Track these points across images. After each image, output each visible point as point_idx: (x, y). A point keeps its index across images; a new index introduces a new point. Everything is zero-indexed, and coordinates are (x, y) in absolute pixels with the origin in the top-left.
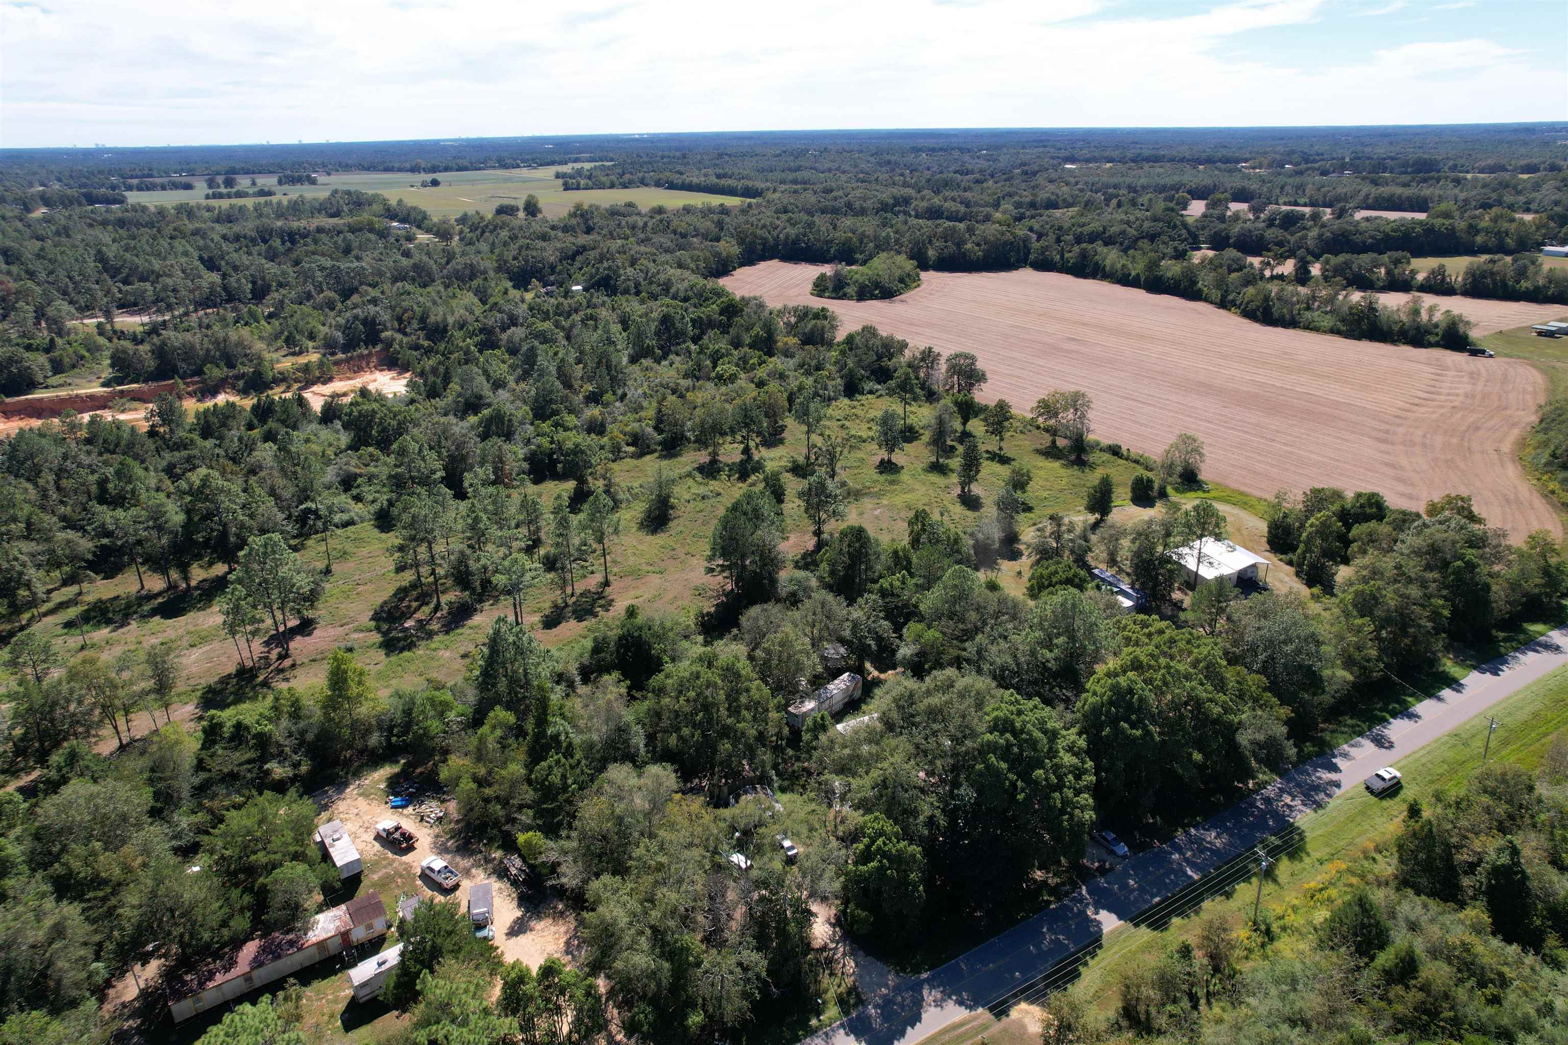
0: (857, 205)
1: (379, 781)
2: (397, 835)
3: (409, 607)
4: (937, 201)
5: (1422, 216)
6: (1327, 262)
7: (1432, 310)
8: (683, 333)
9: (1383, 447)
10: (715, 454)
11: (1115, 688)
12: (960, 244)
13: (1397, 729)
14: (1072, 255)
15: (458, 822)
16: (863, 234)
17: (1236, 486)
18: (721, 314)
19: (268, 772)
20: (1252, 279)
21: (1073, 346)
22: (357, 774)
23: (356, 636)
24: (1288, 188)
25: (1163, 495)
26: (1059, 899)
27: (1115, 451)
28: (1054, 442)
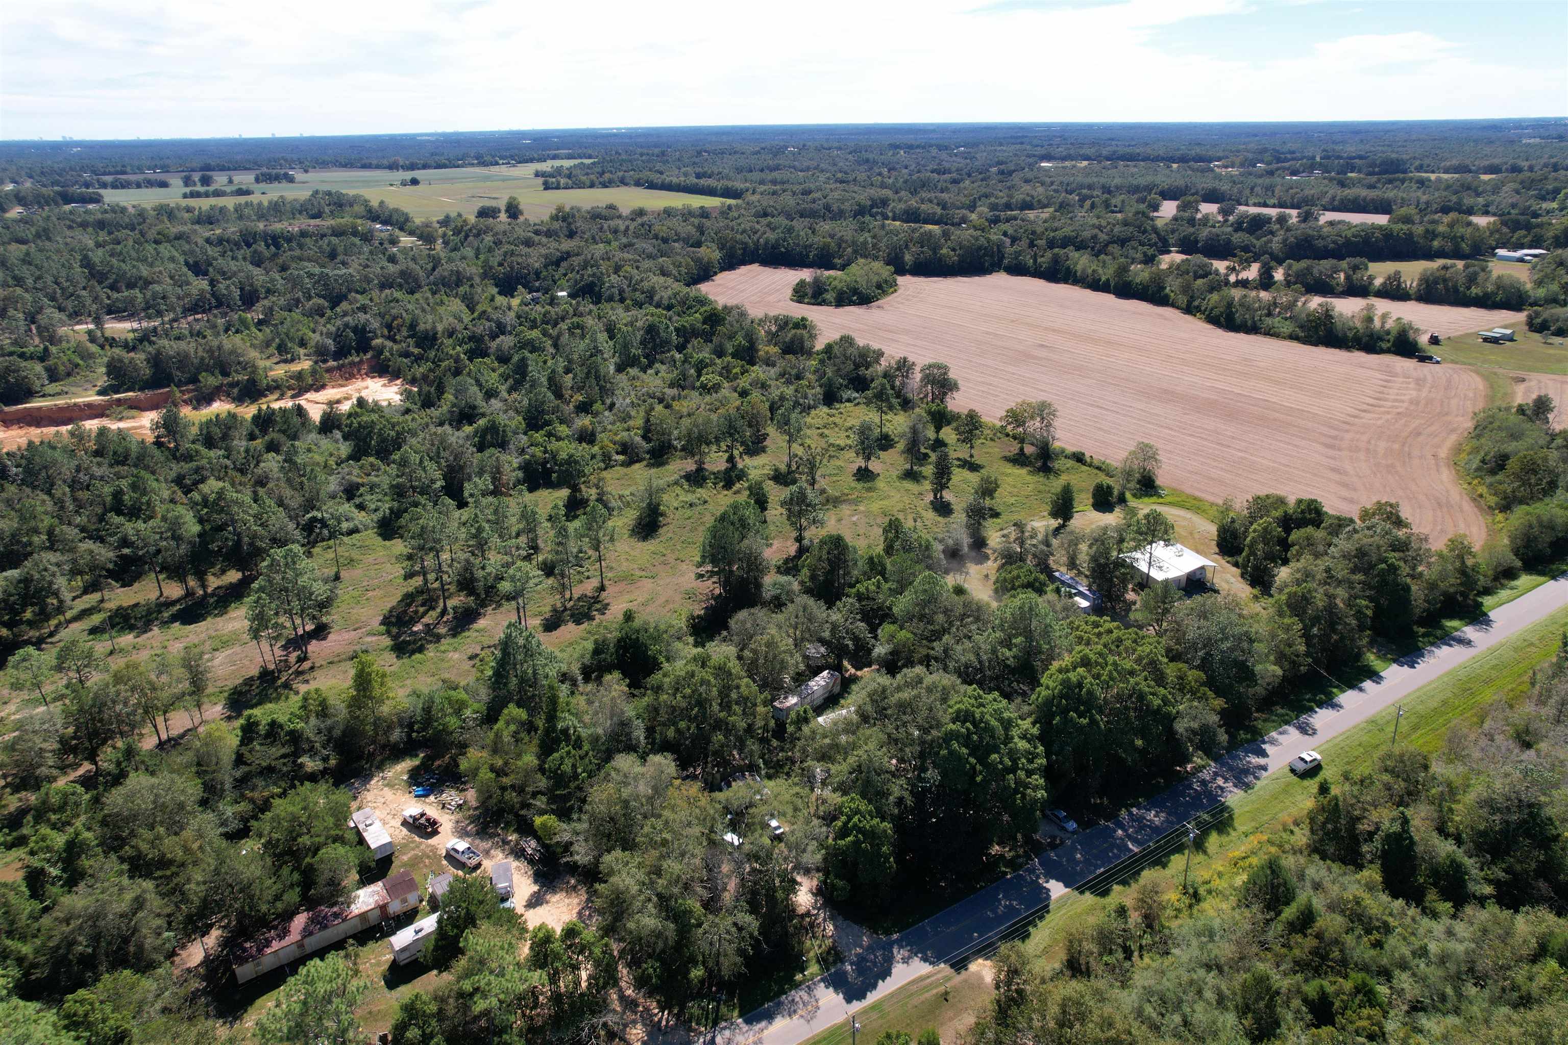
0: (835, 207)
1: (402, 773)
2: (423, 821)
3: (416, 612)
4: (913, 203)
5: (1382, 220)
6: (1290, 267)
7: (1384, 317)
8: (667, 342)
9: (1331, 452)
10: (700, 463)
11: (1066, 683)
12: (935, 249)
13: (1322, 718)
14: (1045, 260)
15: (476, 809)
16: (841, 238)
17: (1189, 491)
18: (704, 323)
19: (301, 766)
20: (1219, 284)
21: (1042, 353)
22: (380, 767)
23: (369, 639)
24: (1258, 189)
25: (1122, 500)
26: (1014, 870)
27: (1079, 458)
28: (1022, 449)
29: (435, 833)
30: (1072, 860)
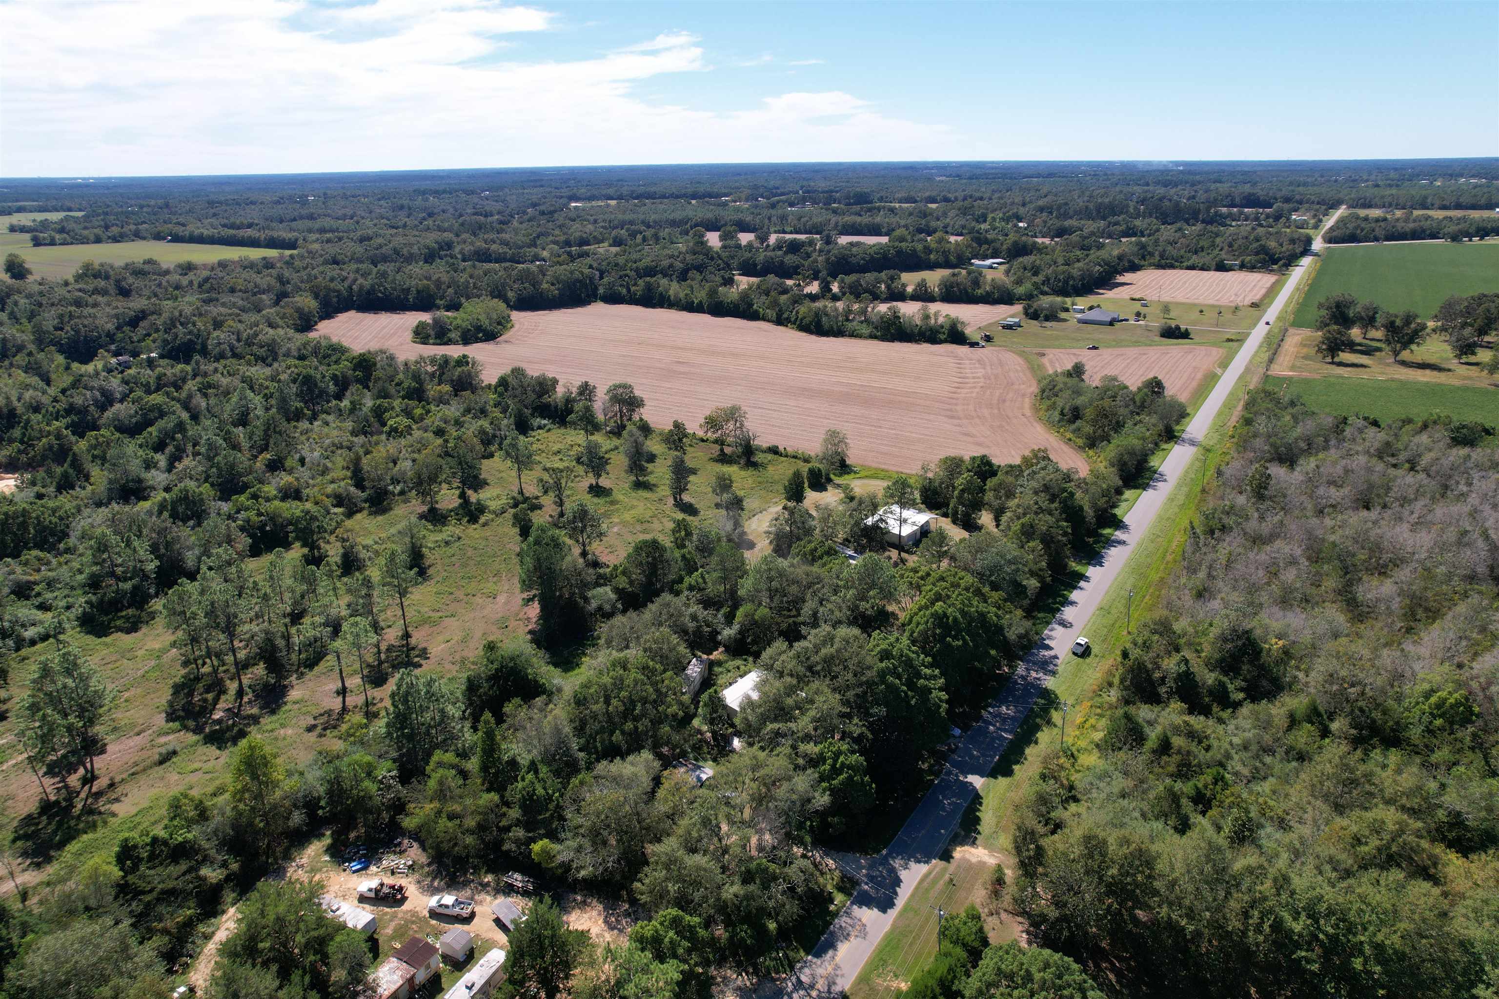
0: (405, 251)
1: (318, 855)
2: (386, 890)
3: (205, 700)
4: (480, 244)
5: (884, 240)
6: (842, 281)
7: (936, 314)
8: (323, 393)
9: (956, 421)
10: (433, 502)
11: (935, 615)
12: (535, 284)
13: (1068, 613)
14: (639, 288)
15: (429, 865)
16: (438, 280)
17: (874, 465)
18: (354, 370)
19: (204, 879)
20: (797, 300)
21: (681, 369)
22: (288, 857)
24: (774, 219)
25: (829, 480)
26: (937, 776)
27: (774, 450)
28: (722, 450)
29: (404, 899)
30: (972, 757)
